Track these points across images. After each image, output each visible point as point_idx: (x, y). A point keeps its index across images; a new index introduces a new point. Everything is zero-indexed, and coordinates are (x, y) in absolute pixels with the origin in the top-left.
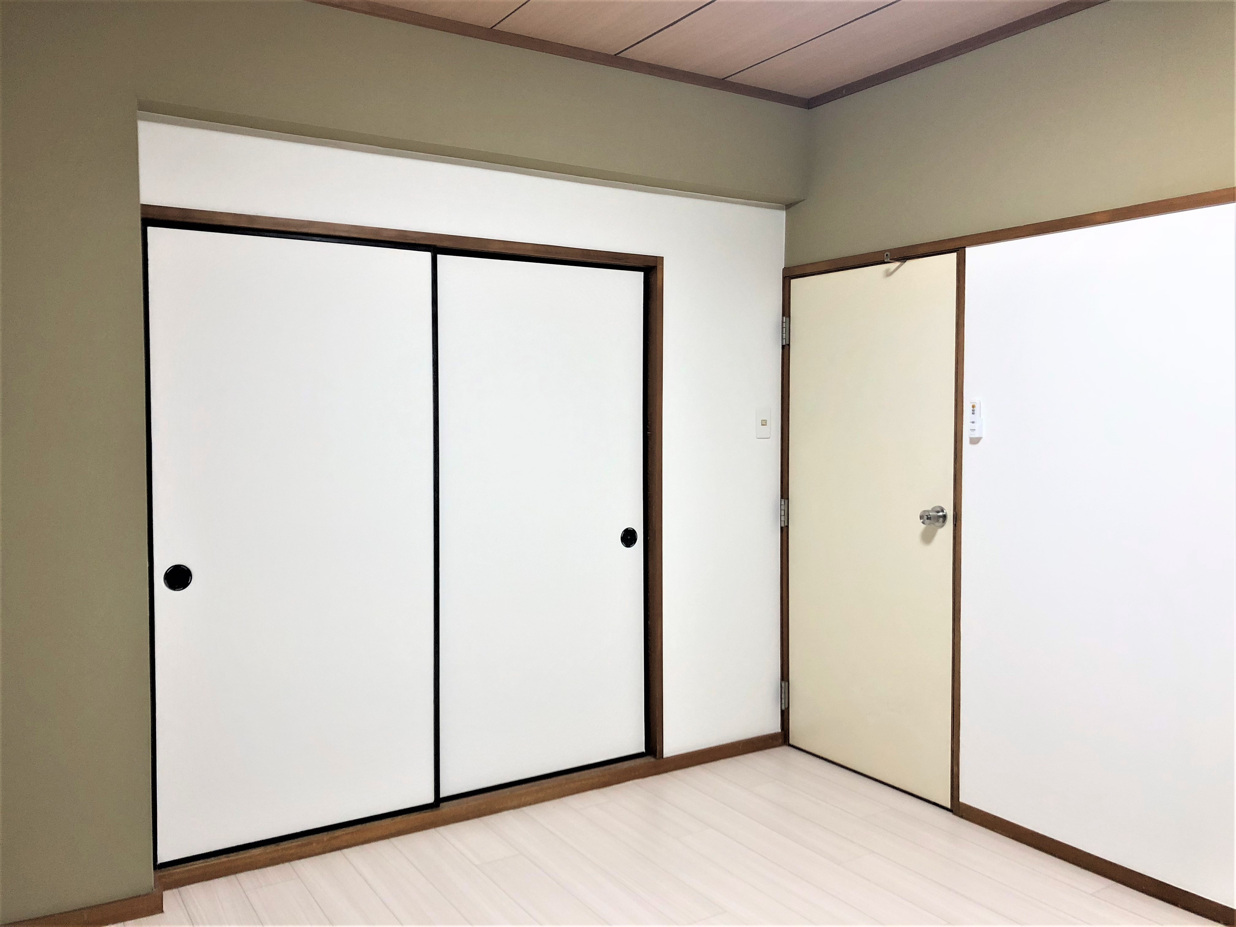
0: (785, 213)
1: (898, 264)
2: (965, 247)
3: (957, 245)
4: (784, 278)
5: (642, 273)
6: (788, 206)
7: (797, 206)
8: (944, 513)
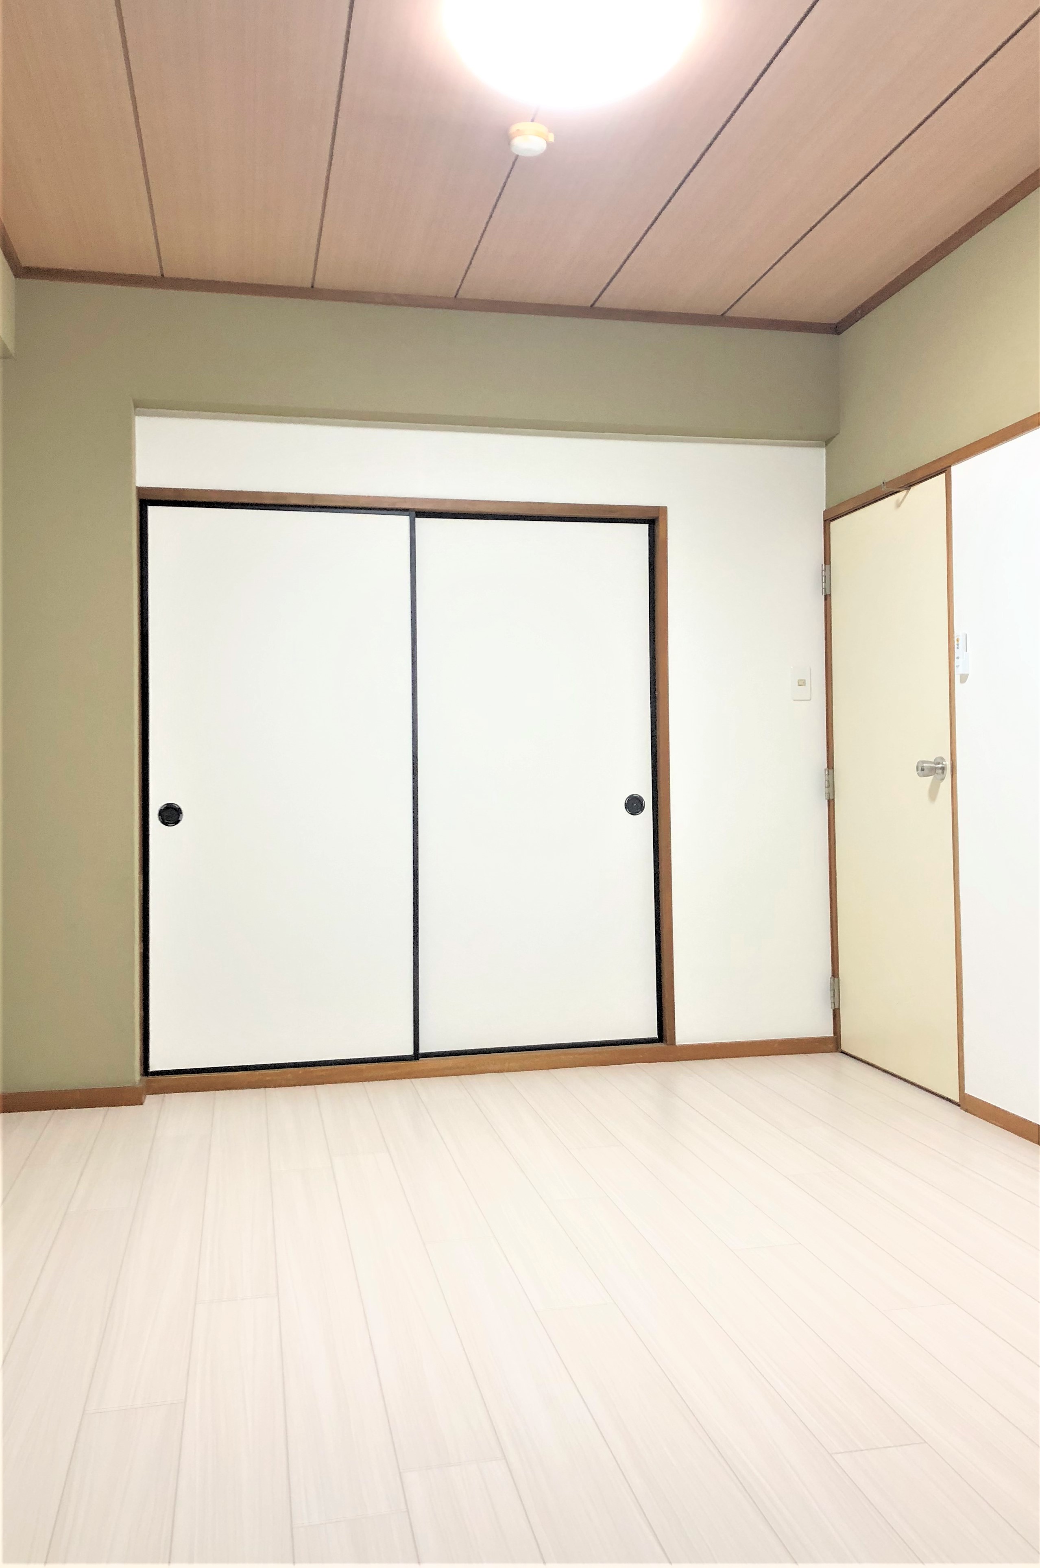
0: (825, 450)
1: (904, 492)
2: (951, 466)
3: (943, 465)
4: (825, 521)
5: (647, 525)
6: (827, 441)
7: (835, 439)
8: (943, 766)
